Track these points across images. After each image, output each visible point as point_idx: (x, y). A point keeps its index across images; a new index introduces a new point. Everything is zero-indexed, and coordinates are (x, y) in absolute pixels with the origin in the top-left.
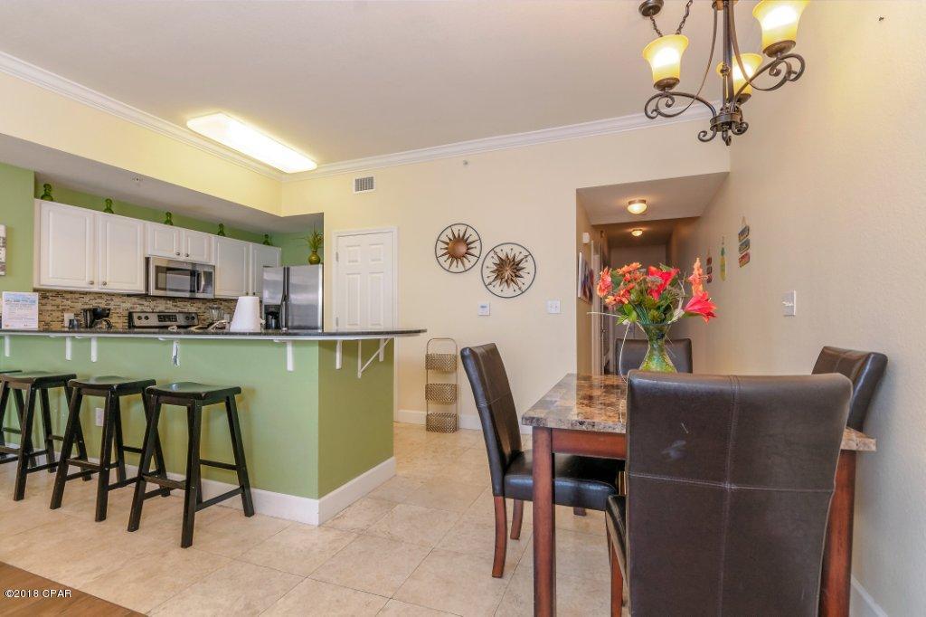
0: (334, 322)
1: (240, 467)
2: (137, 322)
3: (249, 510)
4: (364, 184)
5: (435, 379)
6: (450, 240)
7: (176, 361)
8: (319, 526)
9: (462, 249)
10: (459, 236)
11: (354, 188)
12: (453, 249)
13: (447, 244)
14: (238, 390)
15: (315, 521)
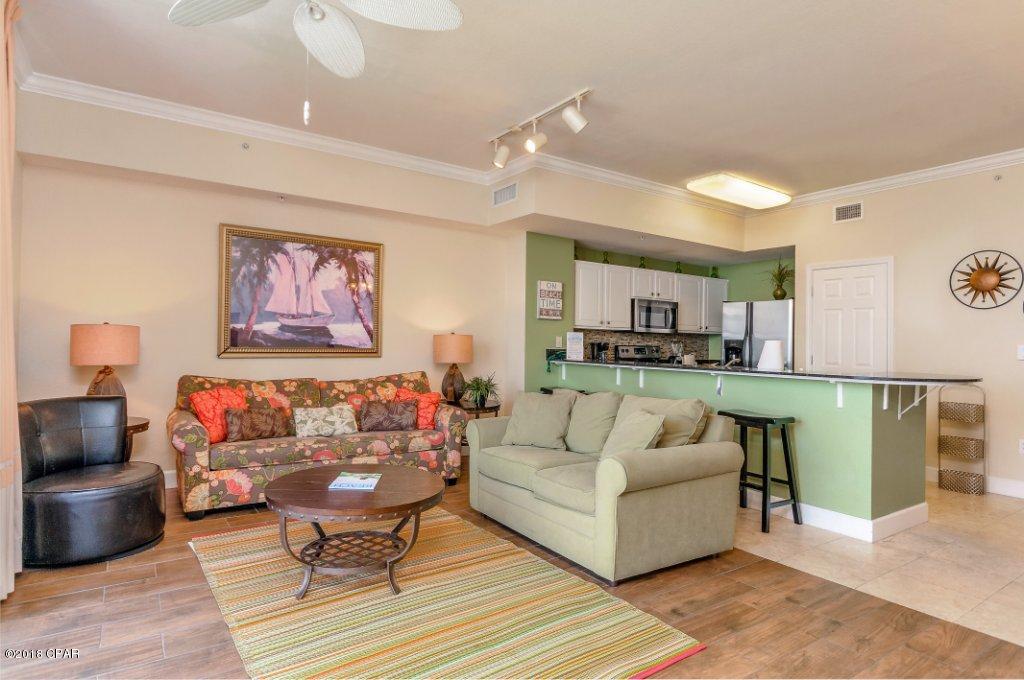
0: (808, 361)
1: (791, 483)
2: (622, 355)
3: (797, 520)
4: (847, 213)
5: (949, 431)
6: (973, 270)
7: (719, 393)
8: (873, 543)
9: (992, 280)
10: (987, 265)
11: (835, 217)
12: (978, 280)
13: (968, 274)
14: (792, 420)
15: (869, 538)
